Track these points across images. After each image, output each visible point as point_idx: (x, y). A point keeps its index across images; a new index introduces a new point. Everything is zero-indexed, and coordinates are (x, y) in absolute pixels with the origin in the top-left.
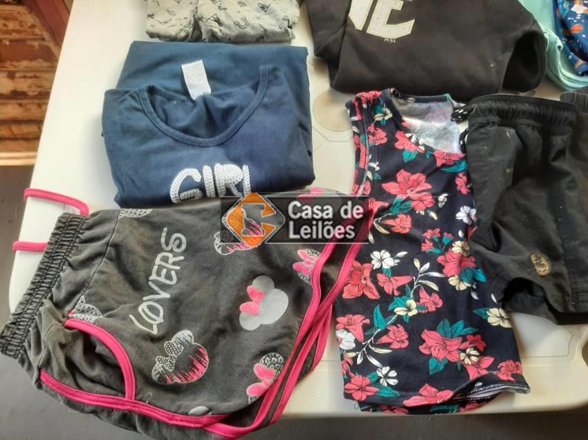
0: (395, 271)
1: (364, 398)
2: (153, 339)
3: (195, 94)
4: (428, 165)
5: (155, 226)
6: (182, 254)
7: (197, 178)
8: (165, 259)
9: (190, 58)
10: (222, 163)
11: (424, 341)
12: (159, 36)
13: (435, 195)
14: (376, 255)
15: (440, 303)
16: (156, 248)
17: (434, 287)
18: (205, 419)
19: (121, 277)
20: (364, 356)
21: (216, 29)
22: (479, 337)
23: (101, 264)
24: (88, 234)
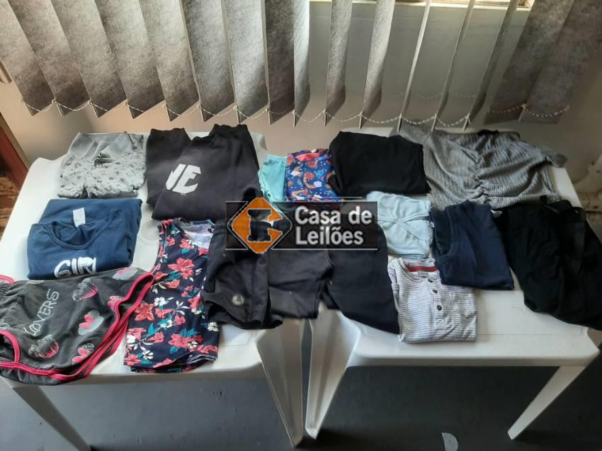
0: (165, 307)
1: (133, 364)
2: (33, 338)
3: (77, 224)
4: (195, 255)
5: (45, 289)
6: (56, 301)
7: (69, 265)
8: (47, 304)
9: (77, 207)
10: (83, 257)
11: (171, 339)
12: (64, 196)
13: (194, 269)
14: (157, 299)
15: (184, 321)
16: (43, 299)
17: (183, 313)
18: (50, 372)
19: (23, 312)
20: (139, 346)
21: (95, 192)
22: (200, 336)
23: (14, 305)
24: (10, 291)
